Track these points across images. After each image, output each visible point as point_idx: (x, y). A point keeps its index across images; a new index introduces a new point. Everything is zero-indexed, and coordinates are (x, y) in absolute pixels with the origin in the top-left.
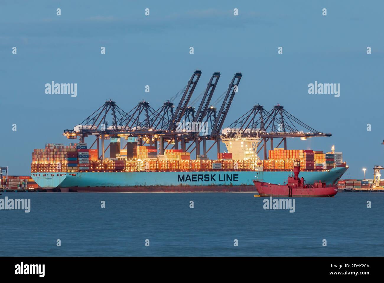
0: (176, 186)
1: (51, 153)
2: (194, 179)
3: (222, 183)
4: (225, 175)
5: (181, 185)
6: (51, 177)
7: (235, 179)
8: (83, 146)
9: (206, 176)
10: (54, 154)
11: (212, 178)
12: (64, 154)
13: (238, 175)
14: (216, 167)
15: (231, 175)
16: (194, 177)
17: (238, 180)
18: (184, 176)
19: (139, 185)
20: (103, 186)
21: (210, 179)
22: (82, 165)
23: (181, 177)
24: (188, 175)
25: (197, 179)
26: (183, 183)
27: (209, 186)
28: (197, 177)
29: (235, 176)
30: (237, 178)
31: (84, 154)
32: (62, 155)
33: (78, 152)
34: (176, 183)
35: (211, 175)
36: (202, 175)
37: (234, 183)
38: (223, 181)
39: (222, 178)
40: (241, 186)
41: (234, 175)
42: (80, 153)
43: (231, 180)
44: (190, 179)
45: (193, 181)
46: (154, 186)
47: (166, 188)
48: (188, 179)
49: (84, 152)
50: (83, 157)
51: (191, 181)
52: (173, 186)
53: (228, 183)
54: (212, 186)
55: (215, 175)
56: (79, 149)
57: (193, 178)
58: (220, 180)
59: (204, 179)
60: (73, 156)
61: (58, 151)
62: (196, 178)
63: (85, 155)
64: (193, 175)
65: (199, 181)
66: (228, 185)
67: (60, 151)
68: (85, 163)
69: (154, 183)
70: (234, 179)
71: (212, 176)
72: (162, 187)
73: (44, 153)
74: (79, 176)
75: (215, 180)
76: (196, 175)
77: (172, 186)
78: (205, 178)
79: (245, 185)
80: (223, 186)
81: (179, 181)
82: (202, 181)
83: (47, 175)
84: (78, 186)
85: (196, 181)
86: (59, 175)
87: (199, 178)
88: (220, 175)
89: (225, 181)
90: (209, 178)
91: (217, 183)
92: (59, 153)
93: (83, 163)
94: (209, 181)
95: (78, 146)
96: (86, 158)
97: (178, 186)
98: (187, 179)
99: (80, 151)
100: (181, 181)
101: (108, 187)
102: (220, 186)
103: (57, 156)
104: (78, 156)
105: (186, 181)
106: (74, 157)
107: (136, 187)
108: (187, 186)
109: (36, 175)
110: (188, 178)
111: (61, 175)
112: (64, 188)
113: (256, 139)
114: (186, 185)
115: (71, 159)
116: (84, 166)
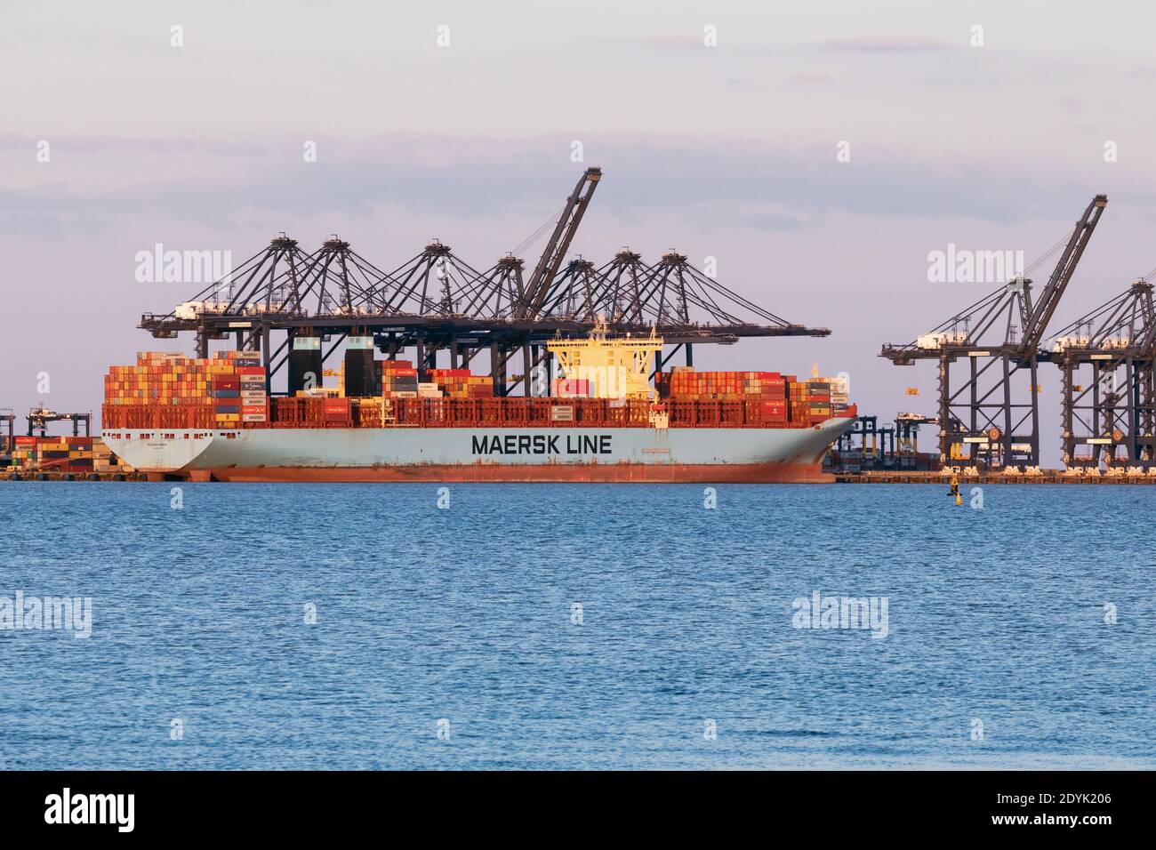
0: (467, 466)
1: (165, 377)
2: (510, 448)
3: (574, 458)
4: (580, 437)
5: (480, 462)
6: (166, 441)
7: (605, 448)
8: (251, 360)
9: (538, 441)
10: (175, 378)
11: (551, 444)
12: (204, 379)
13: (609, 437)
14: (559, 417)
15: (596, 437)
16: (510, 441)
17: (609, 452)
18: (485, 438)
19: (383, 462)
20: (297, 464)
21: (546, 449)
22: (250, 410)
23: (480, 443)
24: (496, 438)
25: (516, 448)
26: (486, 458)
27: (544, 465)
28: (516, 441)
29: (605, 441)
30: (608, 444)
31: (254, 381)
32: (199, 384)
33: (241, 376)
34: (469, 458)
35: (549, 437)
36: (528, 437)
37: (601, 458)
38: (575, 452)
39: (574, 446)
40: (616, 465)
41: (602, 437)
42: (245, 378)
43: (594, 451)
44: (499, 448)
45: (507, 452)
46: (418, 467)
47: (445, 471)
48: (496, 449)
49: (254, 376)
50: (253, 389)
51: (501, 452)
52: (461, 465)
53: (588, 457)
54: (550, 465)
55: (557, 437)
56: (243, 366)
57: (507, 445)
58: (570, 451)
59: (532, 447)
60: (229, 386)
61: (187, 373)
62: (513, 445)
63: (257, 384)
64: (507, 438)
65: (520, 452)
66: (588, 465)
67: (192, 373)
68: (258, 404)
69: (417, 459)
70: (601, 448)
71: (552, 440)
72: (436, 469)
73: (140, 376)
74: (244, 440)
75: (557, 452)
76: (514, 437)
77: (459, 466)
78: (536, 444)
79: (627, 465)
80: (575, 465)
81: (474, 453)
82: (529, 452)
83: (151, 436)
84: (234, 465)
85: (514, 452)
86: (191, 436)
87: (521, 445)
88: (569, 437)
89: (580, 452)
90: (543, 445)
91: (564, 457)
92: (189, 377)
93: (253, 404)
94: (543, 452)
95: (239, 360)
96: (257, 391)
97: (472, 466)
98: (493, 448)
99: (245, 373)
100: (480, 452)
101: (308, 467)
102: (569, 465)
103: (184, 384)
104: (239, 386)
105: (491, 452)
106: (230, 389)
107: (376, 467)
108: (492, 466)
109: (119, 436)
110: (496, 445)
111: (196, 436)
112: (200, 469)
113: (650, 342)
114: (490, 463)
115: (224, 393)
116: (253, 413)
